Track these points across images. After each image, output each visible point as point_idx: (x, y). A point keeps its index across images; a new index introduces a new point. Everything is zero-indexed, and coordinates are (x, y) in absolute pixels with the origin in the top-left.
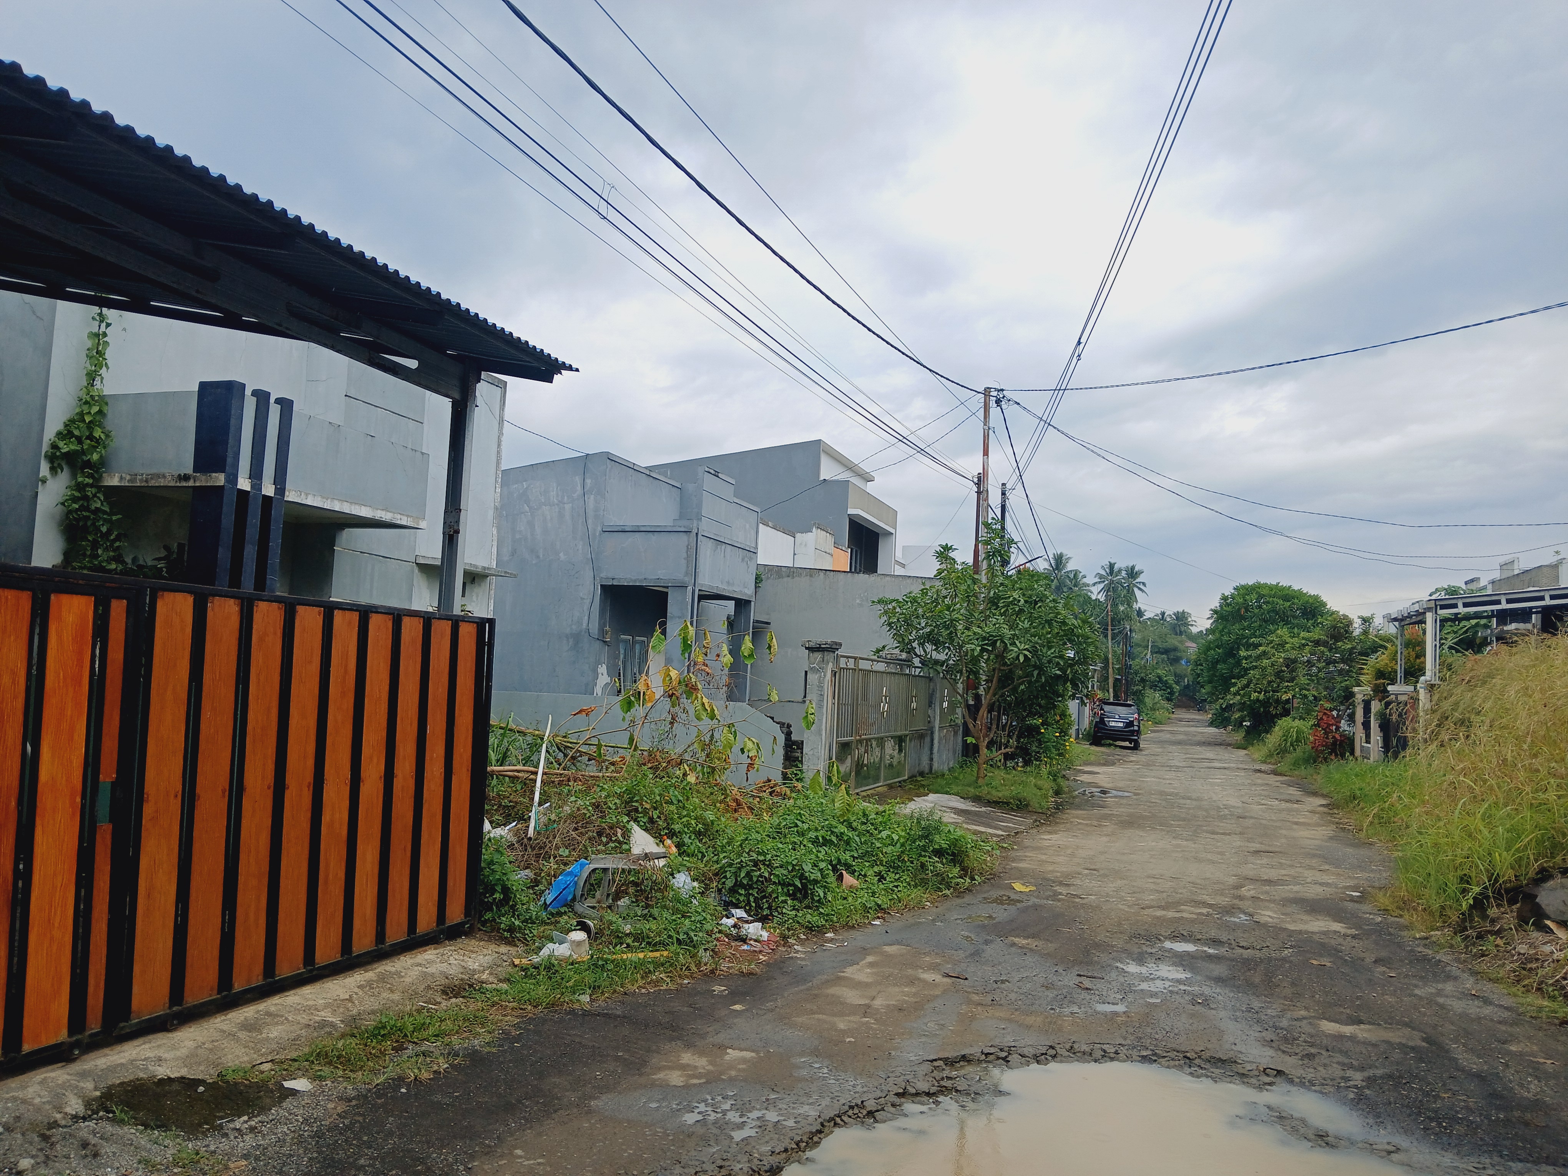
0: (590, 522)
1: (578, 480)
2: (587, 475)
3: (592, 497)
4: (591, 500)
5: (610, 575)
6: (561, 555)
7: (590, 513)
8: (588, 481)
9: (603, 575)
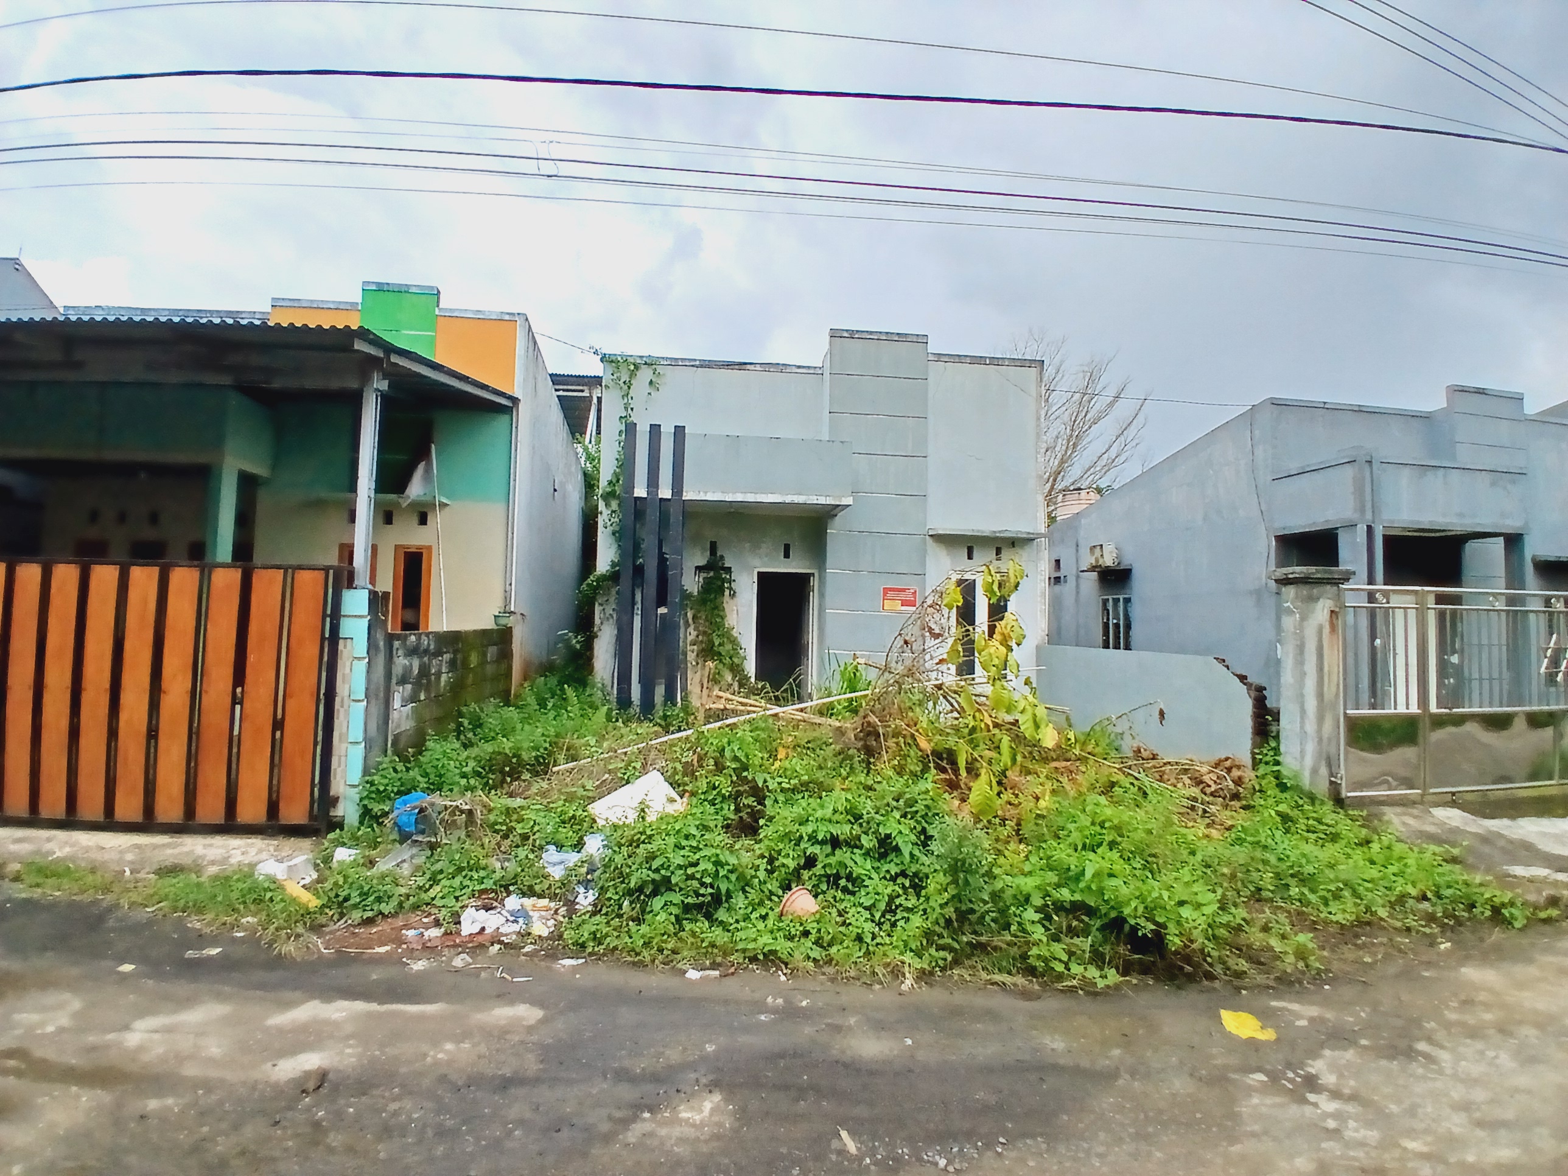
0: (1260, 473)
1: (1248, 433)
2: (1254, 426)
3: (1261, 447)
4: (1260, 451)
5: (1290, 524)
6: (1241, 511)
7: (1260, 464)
8: (1257, 433)
9: (1277, 525)
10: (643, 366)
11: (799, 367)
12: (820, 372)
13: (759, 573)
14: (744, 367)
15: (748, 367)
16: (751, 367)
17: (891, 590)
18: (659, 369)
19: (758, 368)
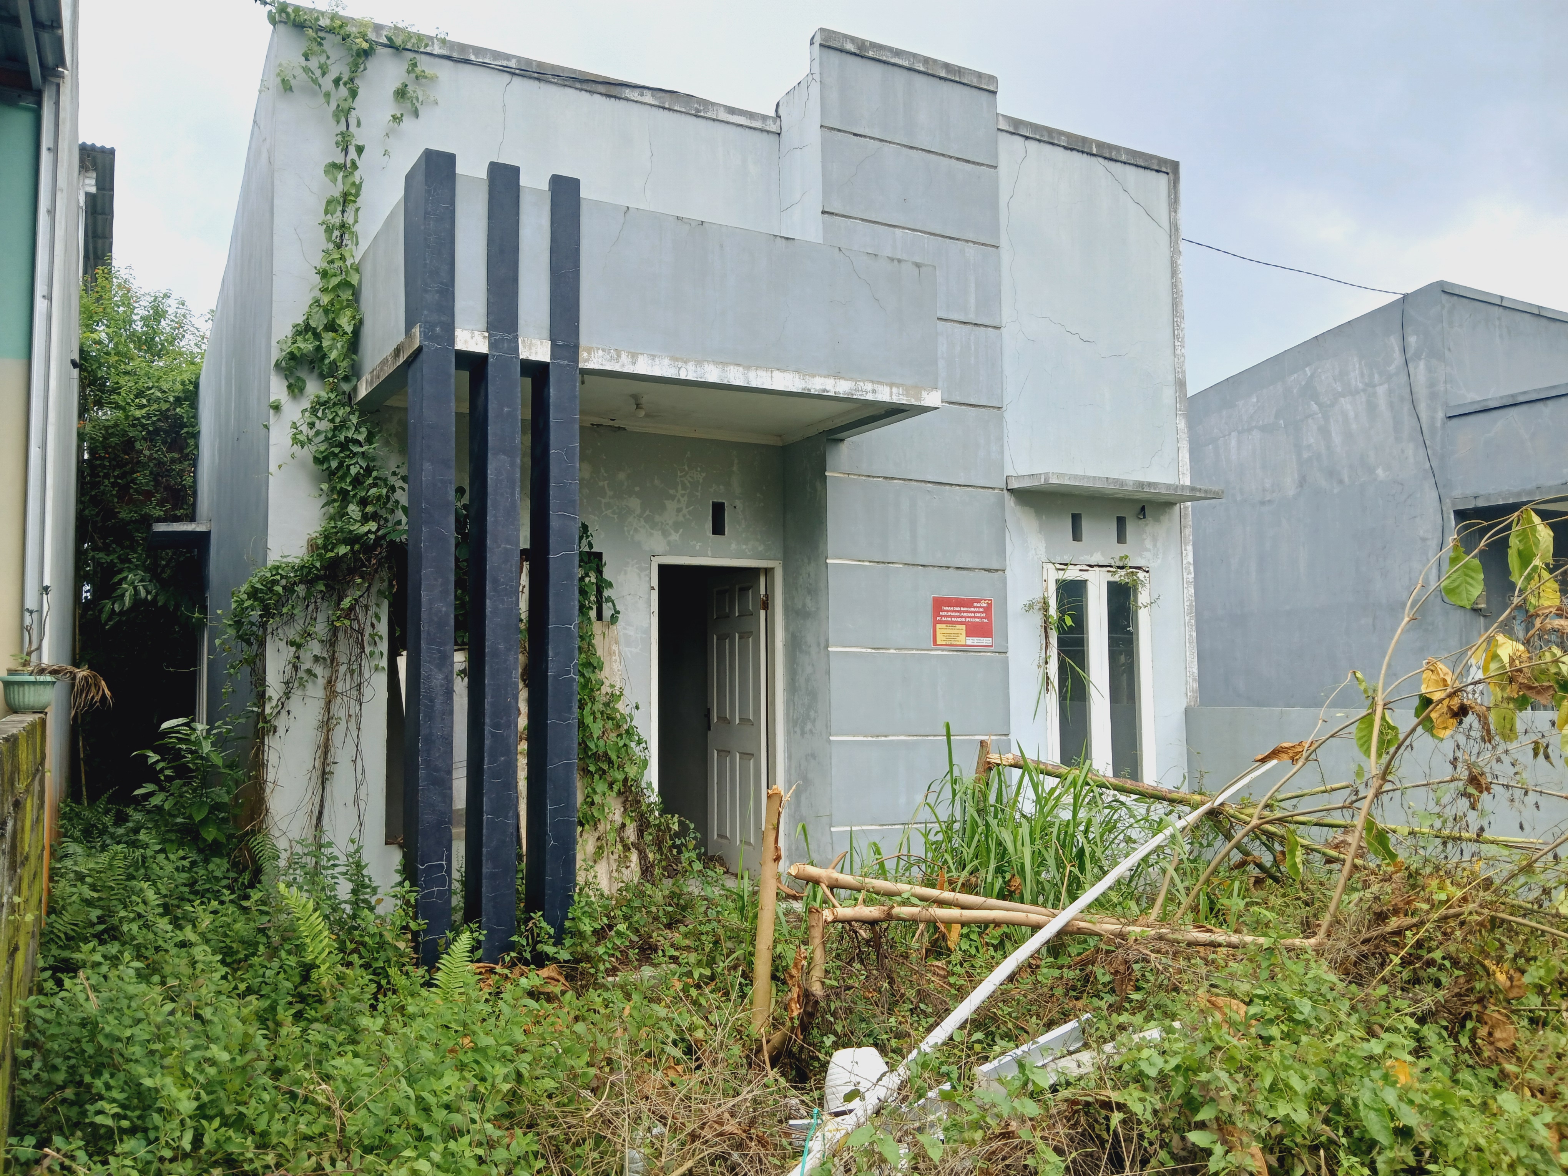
0: (1422, 407)
1: (1394, 342)
2: (1408, 330)
3: (1422, 365)
4: (1420, 371)
5: (1470, 491)
6: (1380, 472)
7: (1422, 392)
8: (1412, 340)
9: (1457, 493)
10: (380, 50)
11: (732, 111)
12: (774, 128)
13: (662, 568)
14: (614, 91)
15: (628, 93)
16: (634, 95)
17: (949, 602)
18: (425, 65)
19: (648, 98)
